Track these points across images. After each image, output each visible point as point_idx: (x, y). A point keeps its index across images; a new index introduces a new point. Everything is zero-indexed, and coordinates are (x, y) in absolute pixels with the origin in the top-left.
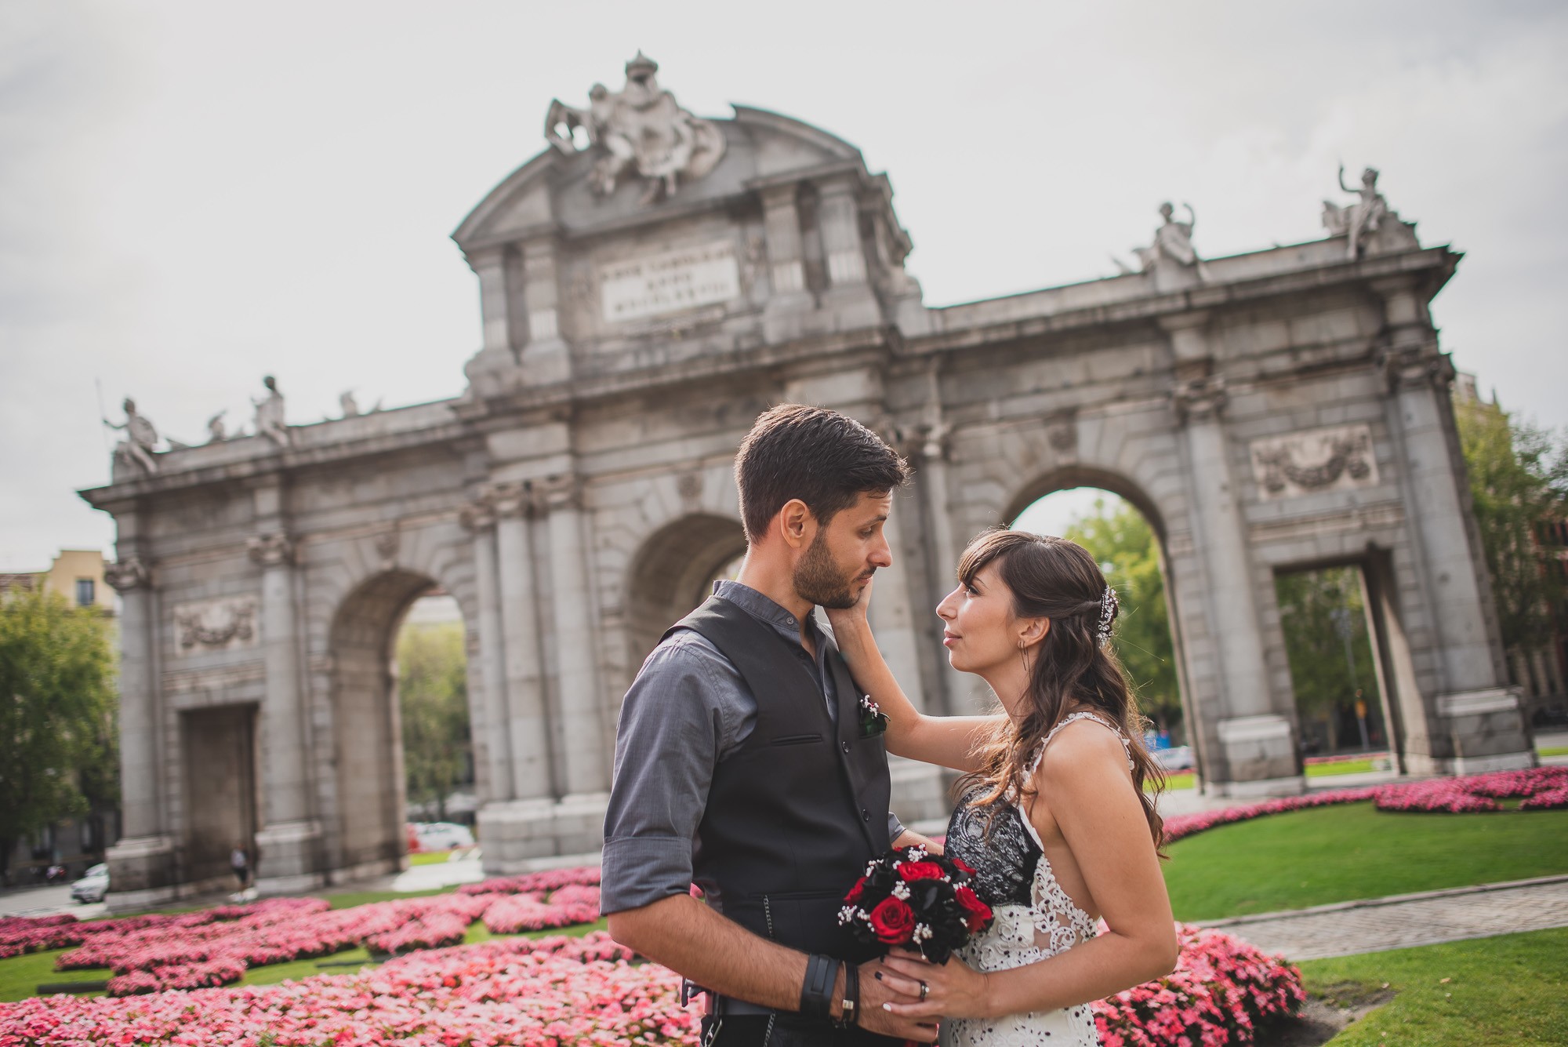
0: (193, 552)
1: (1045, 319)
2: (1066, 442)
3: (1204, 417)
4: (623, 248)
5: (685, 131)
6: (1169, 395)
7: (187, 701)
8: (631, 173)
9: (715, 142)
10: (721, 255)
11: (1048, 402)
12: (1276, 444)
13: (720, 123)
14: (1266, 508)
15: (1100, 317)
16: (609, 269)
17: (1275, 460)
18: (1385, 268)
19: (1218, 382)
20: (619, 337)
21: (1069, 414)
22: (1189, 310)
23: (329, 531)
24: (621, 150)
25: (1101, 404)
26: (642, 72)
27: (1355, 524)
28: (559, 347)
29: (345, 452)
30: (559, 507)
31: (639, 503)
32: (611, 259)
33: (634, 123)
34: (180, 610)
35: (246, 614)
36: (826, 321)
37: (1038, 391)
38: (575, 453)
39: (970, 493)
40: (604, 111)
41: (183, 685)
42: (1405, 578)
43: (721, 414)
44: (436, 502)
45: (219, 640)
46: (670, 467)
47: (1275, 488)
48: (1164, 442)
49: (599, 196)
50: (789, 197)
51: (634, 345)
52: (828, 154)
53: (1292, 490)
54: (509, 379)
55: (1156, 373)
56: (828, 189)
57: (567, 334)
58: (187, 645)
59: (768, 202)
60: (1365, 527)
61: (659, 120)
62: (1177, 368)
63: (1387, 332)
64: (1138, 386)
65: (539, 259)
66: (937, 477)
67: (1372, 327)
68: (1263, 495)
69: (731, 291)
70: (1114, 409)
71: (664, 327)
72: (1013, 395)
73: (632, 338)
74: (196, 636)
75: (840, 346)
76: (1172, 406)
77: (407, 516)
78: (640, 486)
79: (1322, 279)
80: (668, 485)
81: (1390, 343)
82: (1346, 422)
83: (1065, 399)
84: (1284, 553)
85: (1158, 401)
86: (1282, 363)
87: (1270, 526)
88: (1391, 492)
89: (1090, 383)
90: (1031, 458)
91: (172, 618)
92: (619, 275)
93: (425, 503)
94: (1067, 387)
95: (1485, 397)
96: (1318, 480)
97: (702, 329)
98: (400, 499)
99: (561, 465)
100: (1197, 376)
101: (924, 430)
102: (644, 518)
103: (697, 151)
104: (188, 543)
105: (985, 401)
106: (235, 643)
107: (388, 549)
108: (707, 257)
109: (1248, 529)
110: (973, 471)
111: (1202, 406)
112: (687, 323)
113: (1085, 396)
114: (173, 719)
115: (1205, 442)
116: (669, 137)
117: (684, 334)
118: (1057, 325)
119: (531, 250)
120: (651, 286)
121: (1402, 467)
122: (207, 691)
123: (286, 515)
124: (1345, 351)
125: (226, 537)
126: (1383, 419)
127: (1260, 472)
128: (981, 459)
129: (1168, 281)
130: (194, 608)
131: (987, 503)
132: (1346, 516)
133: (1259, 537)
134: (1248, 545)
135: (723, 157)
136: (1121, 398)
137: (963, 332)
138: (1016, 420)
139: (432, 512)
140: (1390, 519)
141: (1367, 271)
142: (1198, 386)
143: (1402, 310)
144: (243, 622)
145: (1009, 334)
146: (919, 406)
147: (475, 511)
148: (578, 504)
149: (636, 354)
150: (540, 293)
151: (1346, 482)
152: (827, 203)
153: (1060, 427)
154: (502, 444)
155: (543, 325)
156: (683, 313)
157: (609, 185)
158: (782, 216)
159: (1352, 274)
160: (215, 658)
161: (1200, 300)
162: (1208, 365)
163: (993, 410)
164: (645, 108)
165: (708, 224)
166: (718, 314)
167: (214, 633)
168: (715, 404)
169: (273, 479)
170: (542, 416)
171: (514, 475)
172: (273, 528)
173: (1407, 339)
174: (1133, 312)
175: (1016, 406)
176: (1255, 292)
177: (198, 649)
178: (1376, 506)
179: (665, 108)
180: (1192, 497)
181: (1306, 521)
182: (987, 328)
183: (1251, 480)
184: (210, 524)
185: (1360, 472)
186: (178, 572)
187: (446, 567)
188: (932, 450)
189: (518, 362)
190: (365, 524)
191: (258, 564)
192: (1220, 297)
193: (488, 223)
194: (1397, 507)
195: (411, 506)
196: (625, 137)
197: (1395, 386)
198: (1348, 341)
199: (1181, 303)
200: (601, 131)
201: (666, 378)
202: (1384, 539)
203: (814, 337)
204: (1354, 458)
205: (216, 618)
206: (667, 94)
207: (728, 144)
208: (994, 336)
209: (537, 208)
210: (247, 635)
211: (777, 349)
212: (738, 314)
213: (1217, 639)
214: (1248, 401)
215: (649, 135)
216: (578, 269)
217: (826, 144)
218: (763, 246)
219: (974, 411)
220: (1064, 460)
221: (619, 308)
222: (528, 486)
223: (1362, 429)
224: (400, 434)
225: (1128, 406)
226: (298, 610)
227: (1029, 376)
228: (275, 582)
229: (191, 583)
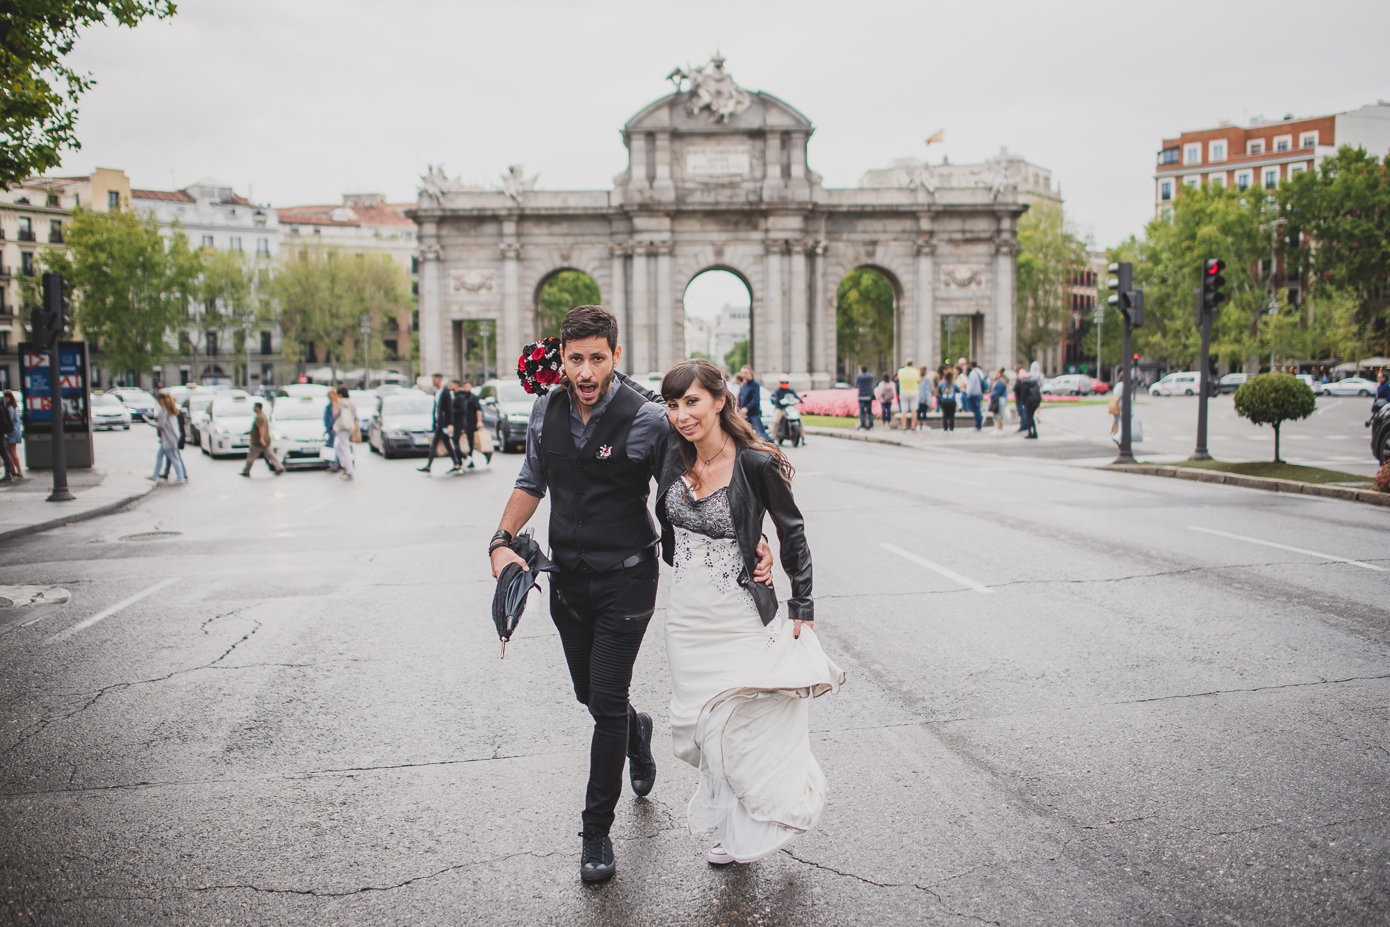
0: (463, 245)
1: (874, 206)
2: (871, 254)
3: (926, 254)
4: (699, 141)
5: (734, 93)
6: (914, 242)
7: (458, 316)
8: (707, 107)
9: (747, 101)
10: (743, 152)
11: (867, 237)
12: (950, 268)
13: (750, 93)
14: (943, 293)
15: (894, 208)
16: (691, 149)
17: (949, 274)
18: (1002, 208)
19: (934, 241)
20: (693, 181)
21: (874, 243)
22: (929, 211)
23: (537, 245)
24: (705, 98)
25: (887, 241)
26: (719, 65)
27: (973, 303)
28: (669, 183)
29: (556, 212)
30: (664, 254)
31: (696, 256)
32: (693, 144)
33: (713, 86)
34: (453, 272)
35: (490, 278)
36: (789, 194)
37: (864, 232)
38: (672, 231)
39: (830, 270)
40: (700, 79)
41: (455, 308)
42: (988, 325)
43: (736, 224)
44: (593, 239)
45: (475, 289)
46: (712, 243)
47: (947, 284)
48: (909, 260)
49: (690, 114)
50: (778, 136)
51: (701, 187)
52: (798, 121)
53: (953, 286)
54: (648, 194)
55: (911, 232)
56: (795, 136)
57: (672, 176)
58: (457, 289)
59: (769, 136)
60: (977, 304)
61: (724, 87)
62: (920, 233)
63: (999, 231)
64: (905, 236)
65: (662, 141)
66: (820, 262)
67: (994, 227)
68: (942, 286)
69: (745, 170)
70: (892, 244)
71: (715, 181)
72: (853, 231)
73: (699, 183)
74: (462, 286)
75: (794, 206)
76: (915, 248)
77: (576, 243)
78: (697, 249)
79: (979, 208)
80: (709, 250)
81: (998, 237)
82: (979, 263)
83: (873, 237)
84: (945, 310)
85: (909, 243)
86: (958, 236)
87: (943, 299)
88: (988, 293)
89: (885, 232)
90: (857, 258)
91: (448, 275)
92: (696, 152)
93: (587, 239)
94: (875, 232)
95: (1054, 188)
96: (964, 284)
97: (732, 185)
98: (575, 235)
99: (666, 236)
100: (926, 237)
101: (817, 243)
102: (698, 263)
103: (739, 103)
104: (460, 240)
105: (842, 232)
106: (483, 291)
107: (565, 258)
108: (736, 152)
109: (935, 299)
110: (832, 260)
111: (926, 250)
112: (725, 180)
113: (882, 237)
114: (450, 324)
115: (925, 263)
116: (727, 95)
117: (723, 186)
118: (877, 209)
119: (659, 136)
120: (710, 160)
121: (994, 283)
122: (468, 313)
123: (519, 235)
124: (984, 235)
125: (482, 240)
126: (990, 264)
127: (943, 277)
128: (836, 256)
129: (922, 198)
130: (461, 272)
131: (836, 274)
132: (970, 299)
133: (938, 303)
134: (934, 306)
135: (749, 108)
136: (896, 239)
137: (840, 206)
138: (853, 242)
139: (591, 243)
140: (986, 302)
141: (996, 208)
142: (927, 242)
143: (1006, 224)
144: (488, 282)
145: (858, 209)
146: (816, 232)
147: (616, 247)
148: (671, 254)
149: (702, 191)
150: (662, 156)
151: (973, 286)
152: (794, 141)
153: (870, 248)
154: (640, 222)
155: (662, 171)
156: (723, 176)
157: (696, 111)
158: (774, 143)
159: (990, 208)
160: (472, 297)
161: (934, 208)
162: (931, 233)
163: (845, 236)
164: (720, 81)
165: (738, 138)
166: (738, 179)
167: (473, 286)
168: (734, 219)
169: (515, 218)
170: (661, 214)
171: (646, 238)
172: (512, 240)
173: (1006, 236)
174: (907, 209)
175: (854, 237)
176: (953, 209)
177: (463, 292)
178: (982, 298)
179: (727, 83)
180: (917, 284)
181: (957, 299)
182: (849, 206)
183: (938, 280)
184: (473, 232)
185: (979, 283)
186: (453, 254)
187: (595, 269)
188: (819, 251)
189: (651, 187)
190: (557, 244)
191: (503, 257)
192: (941, 209)
193: (640, 120)
194: (990, 299)
195: (580, 239)
196: (708, 91)
197: (997, 252)
198: (984, 231)
199: (926, 208)
200: (698, 86)
201: (720, 207)
202: (982, 311)
203: (784, 200)
204: (978, 278)
205: (473, 278)
206: (730, 77)
207: (752, 102)
208: (852, 209)
209: (664, 118)
210: (490, 288)
211: (769, 204)
212: (748, 181)
213: (917, 341)
214: (944, 249)
215: (719, 93)
216: (678, 145)
217: (798, 117)
218: (763, 152)
219: (836, 236)
220: (869, 261)
221: (695, 168)
222: (652, 243)
223: (983, 267)
224: (585, 208)
225: (897, 243)
226: (521, 280)
227: (861, 225)
228: (511, 267)
229: (460, 260)
